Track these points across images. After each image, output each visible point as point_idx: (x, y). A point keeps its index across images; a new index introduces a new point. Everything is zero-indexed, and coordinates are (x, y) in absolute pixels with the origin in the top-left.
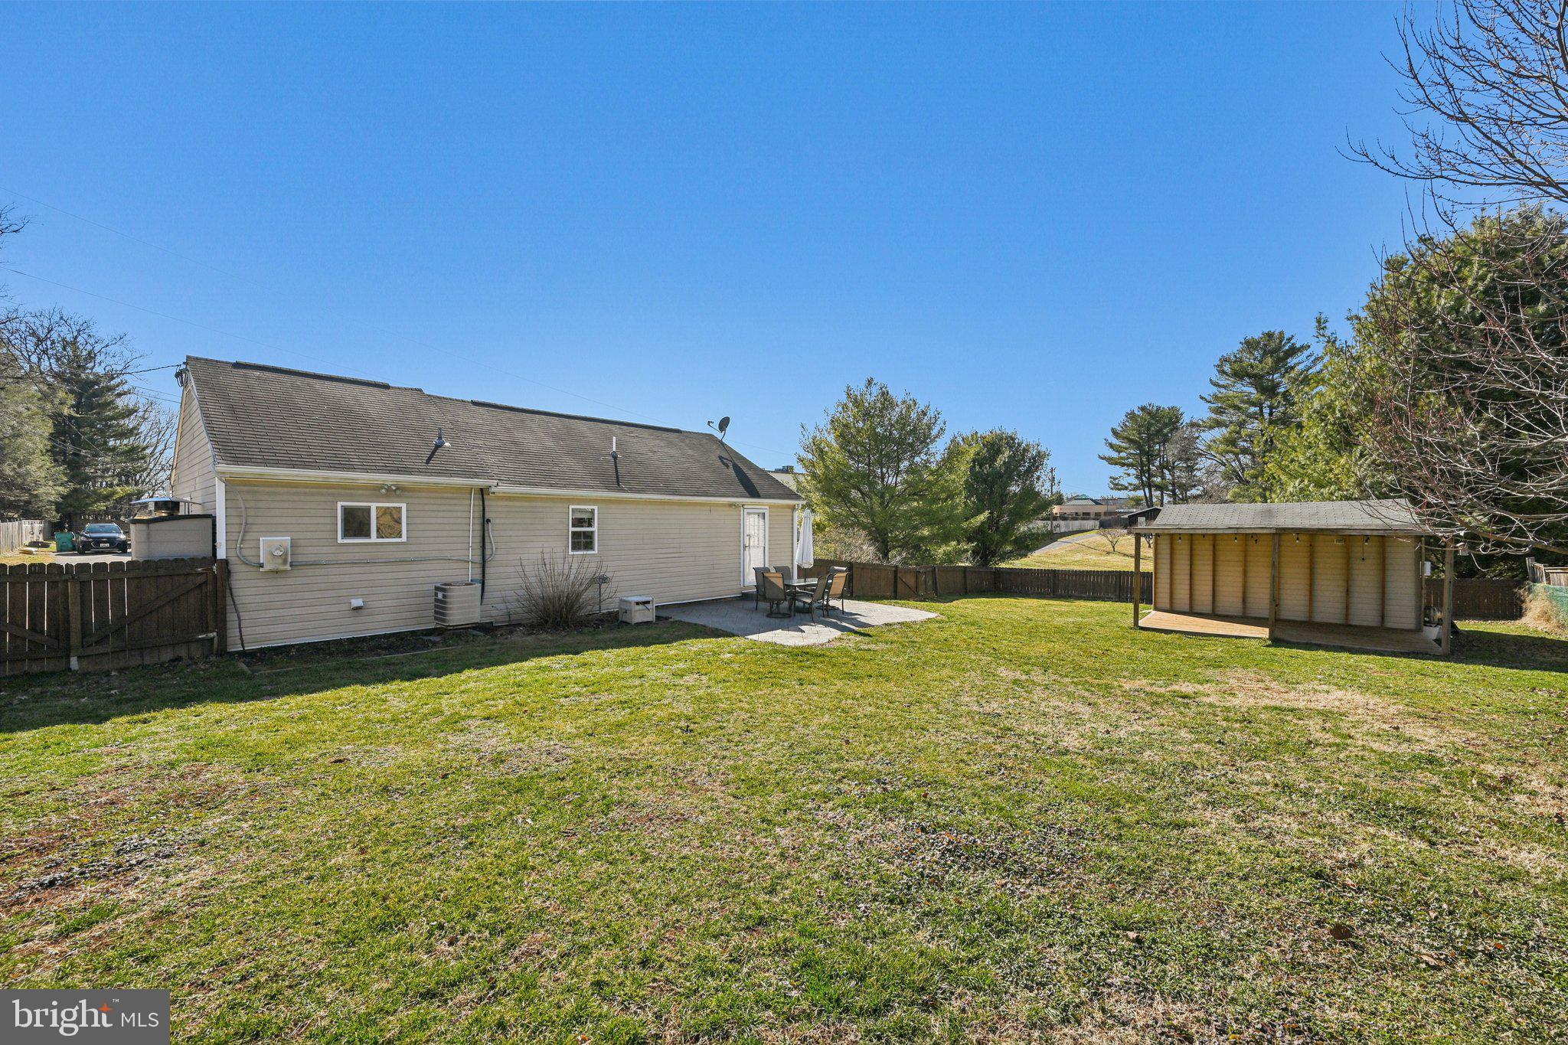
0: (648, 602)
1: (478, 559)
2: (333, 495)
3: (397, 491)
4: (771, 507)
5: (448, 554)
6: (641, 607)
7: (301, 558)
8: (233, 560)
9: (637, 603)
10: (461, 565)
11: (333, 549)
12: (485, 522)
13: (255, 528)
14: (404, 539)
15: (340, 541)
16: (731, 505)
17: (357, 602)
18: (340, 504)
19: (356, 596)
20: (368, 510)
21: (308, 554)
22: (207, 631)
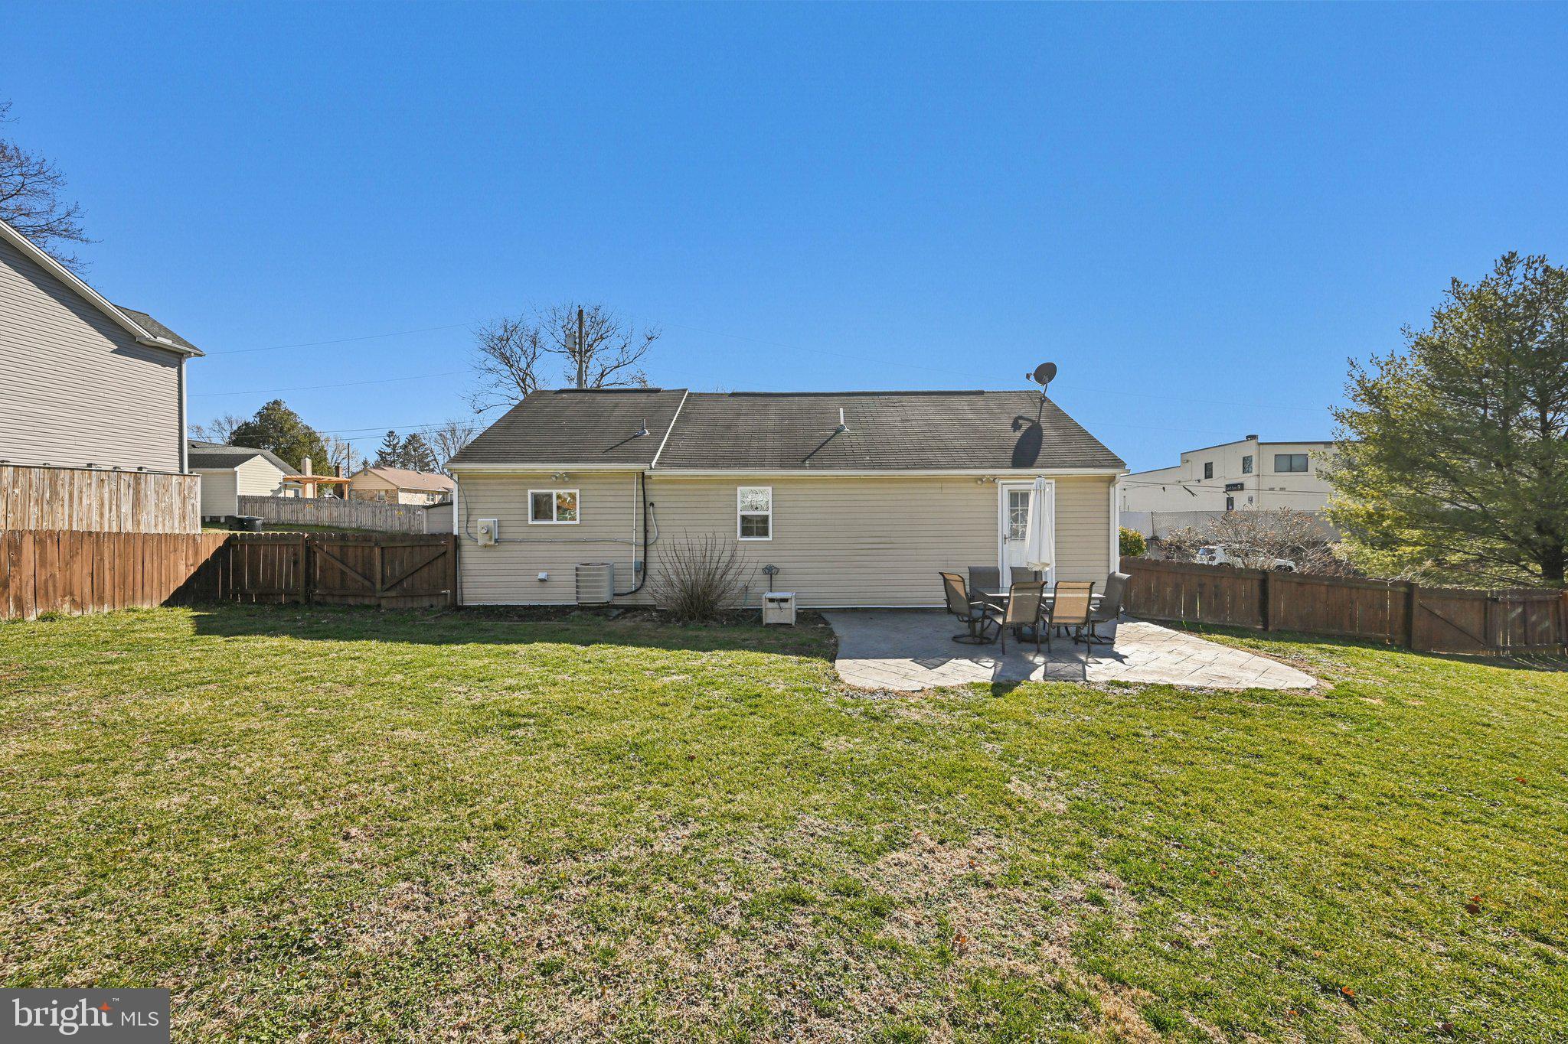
0: (785, 600)
1: (642, 541)
2: (524, 484)
3: (571, 478)
4: (1059, 480)
5: (615, 536)
6: (775, 605)
7: (504, 536)
8: (464, 536)
9: (772, 600)
10: (626, 547)
11: (526, 529)
12: (647, 505)
13: (475, 512)
14: (577, 522)
15: (530, 522)
16: (979, 479)
17: (542, 575)
18: (530, 491)
19: (542, 570)
20: (550, 496)
21: (510, 533)
22: (446, 589)
